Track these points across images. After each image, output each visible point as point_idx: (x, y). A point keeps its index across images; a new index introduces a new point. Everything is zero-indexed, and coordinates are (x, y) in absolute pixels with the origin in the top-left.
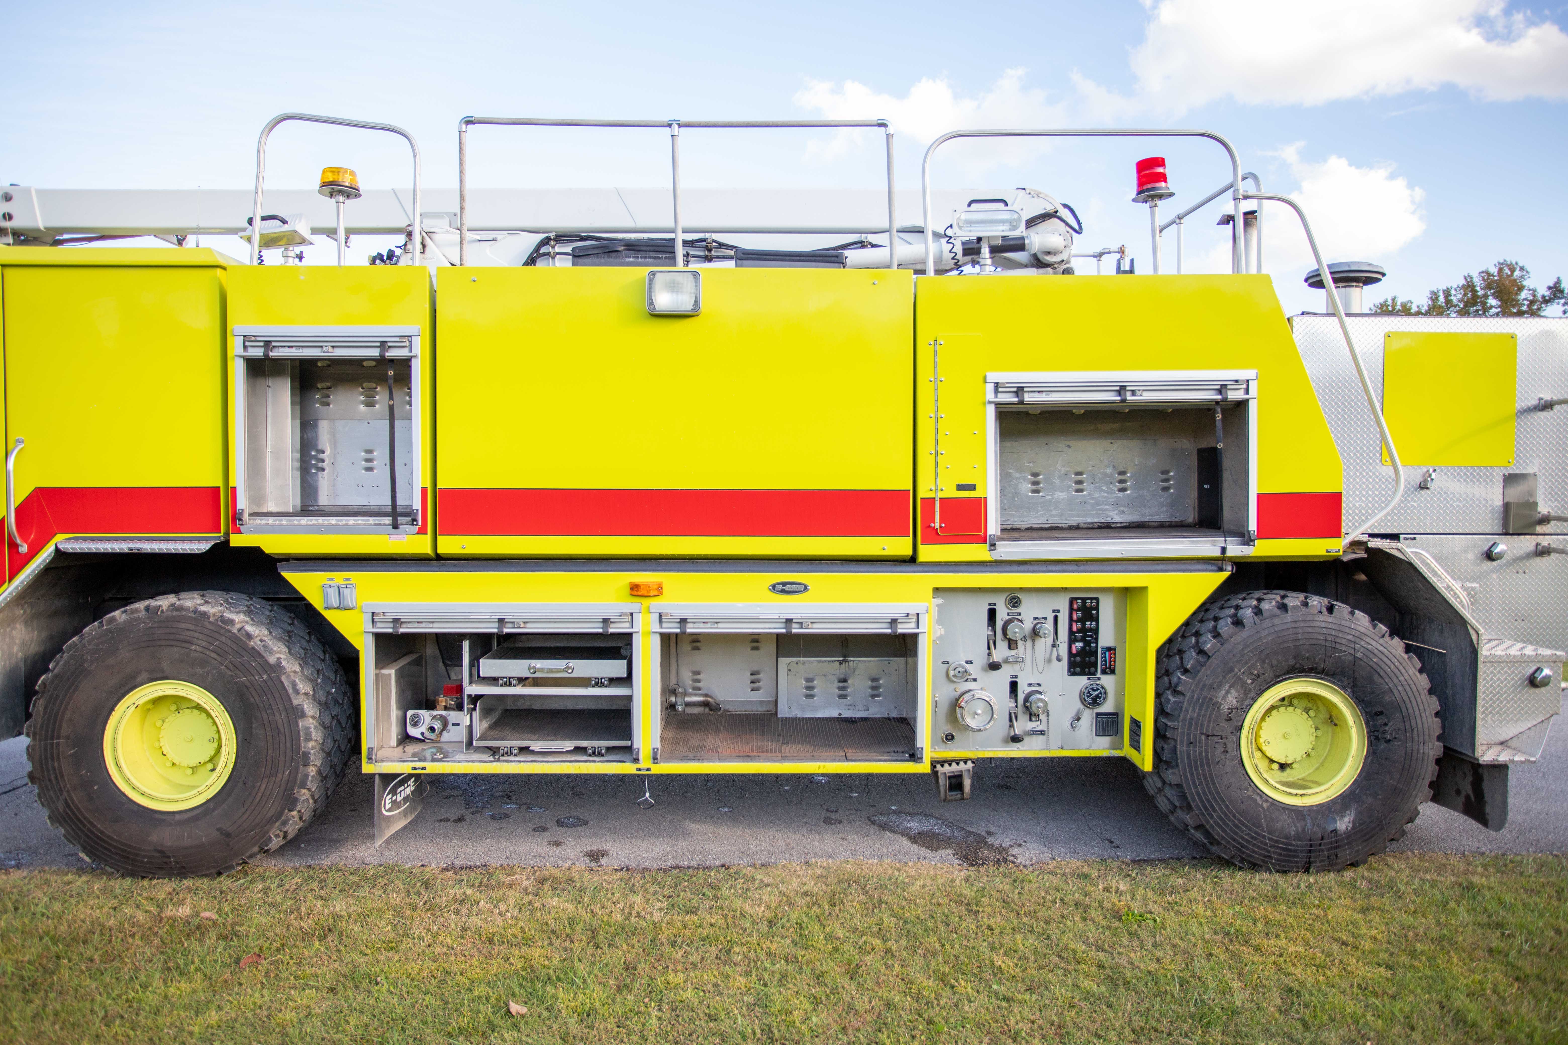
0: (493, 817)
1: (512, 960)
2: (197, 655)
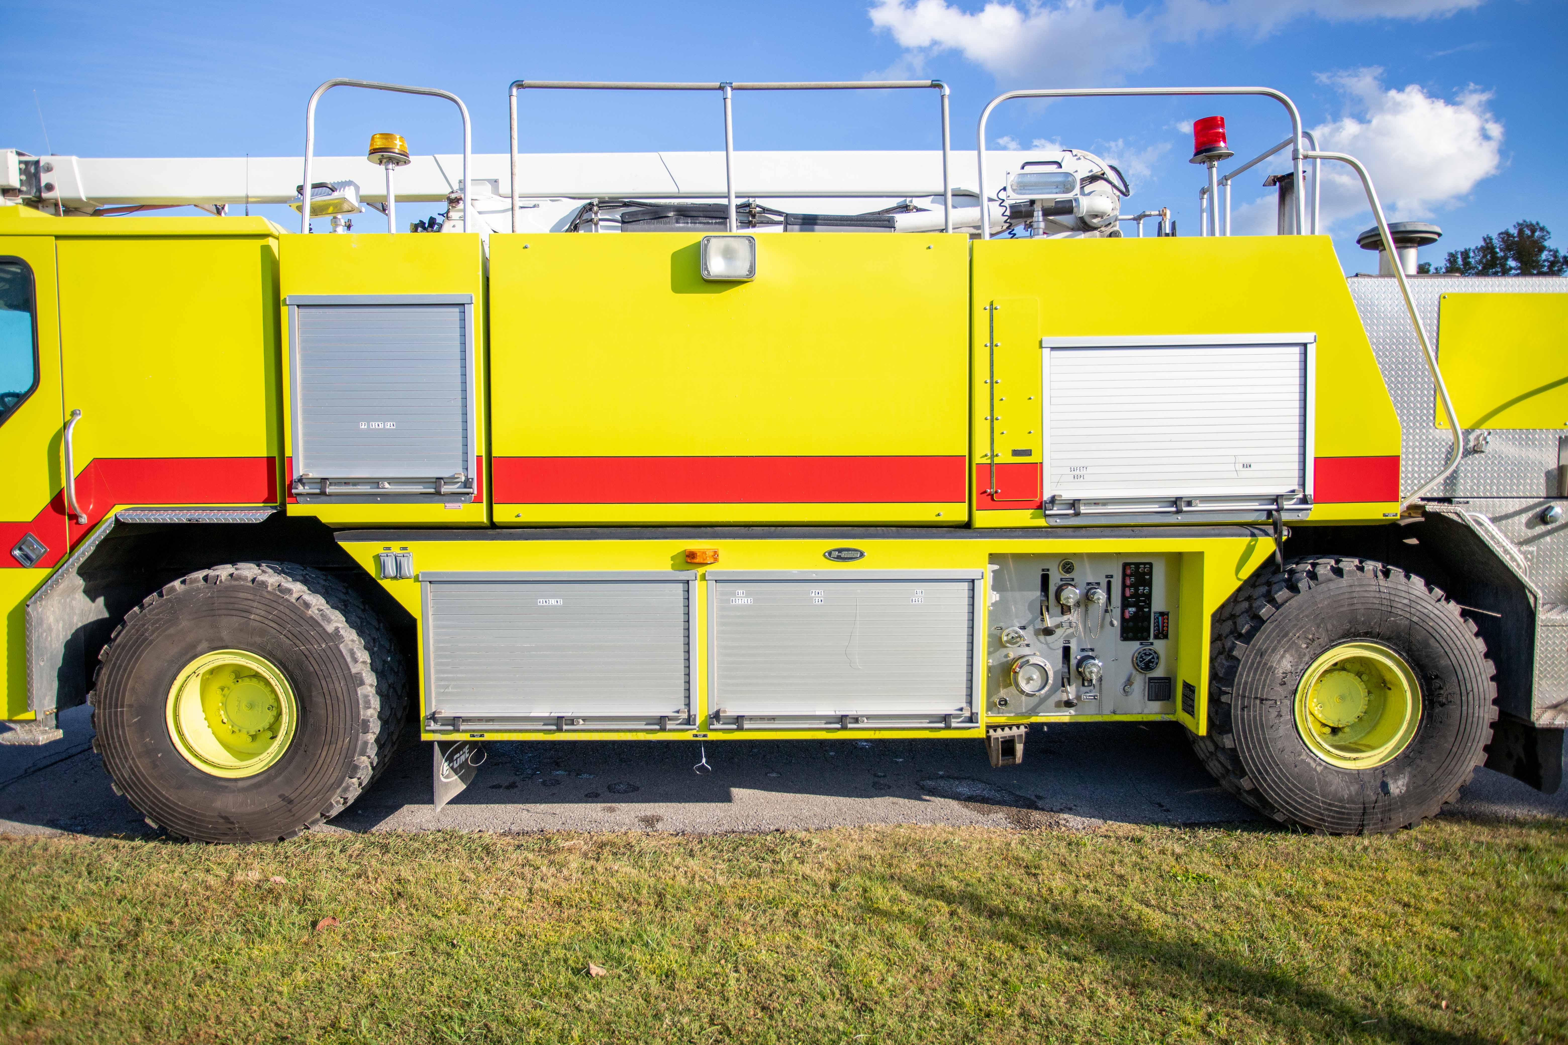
0: (544, 783)
1: (584, 923)
2: (256, 624)
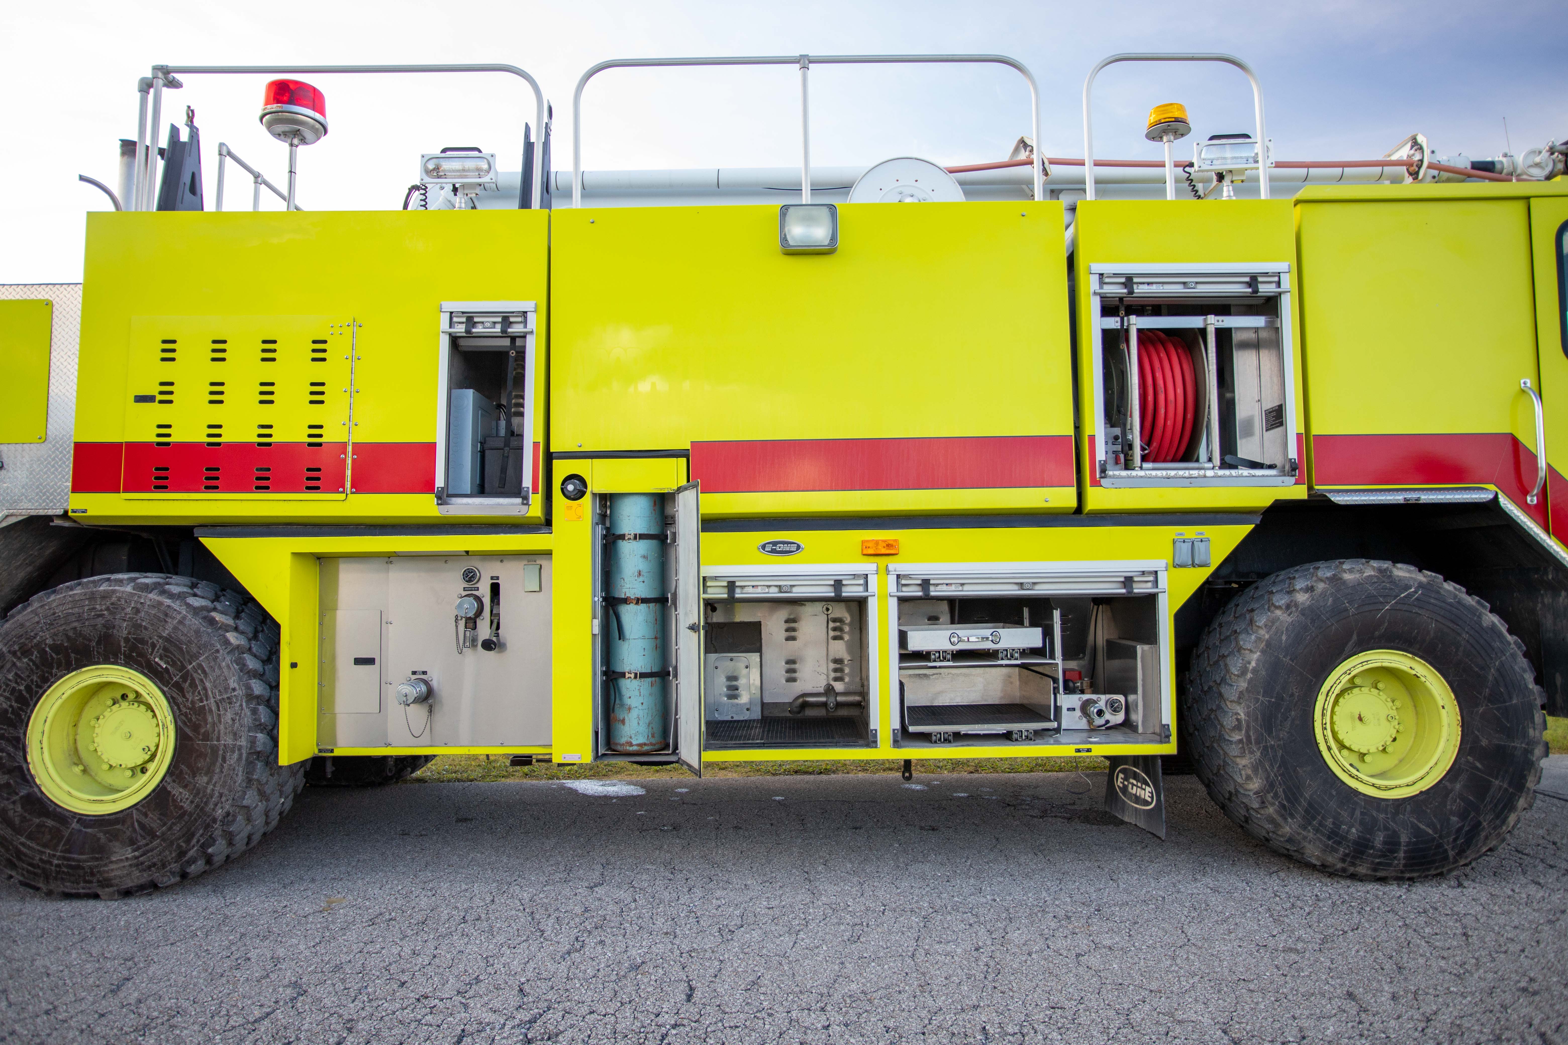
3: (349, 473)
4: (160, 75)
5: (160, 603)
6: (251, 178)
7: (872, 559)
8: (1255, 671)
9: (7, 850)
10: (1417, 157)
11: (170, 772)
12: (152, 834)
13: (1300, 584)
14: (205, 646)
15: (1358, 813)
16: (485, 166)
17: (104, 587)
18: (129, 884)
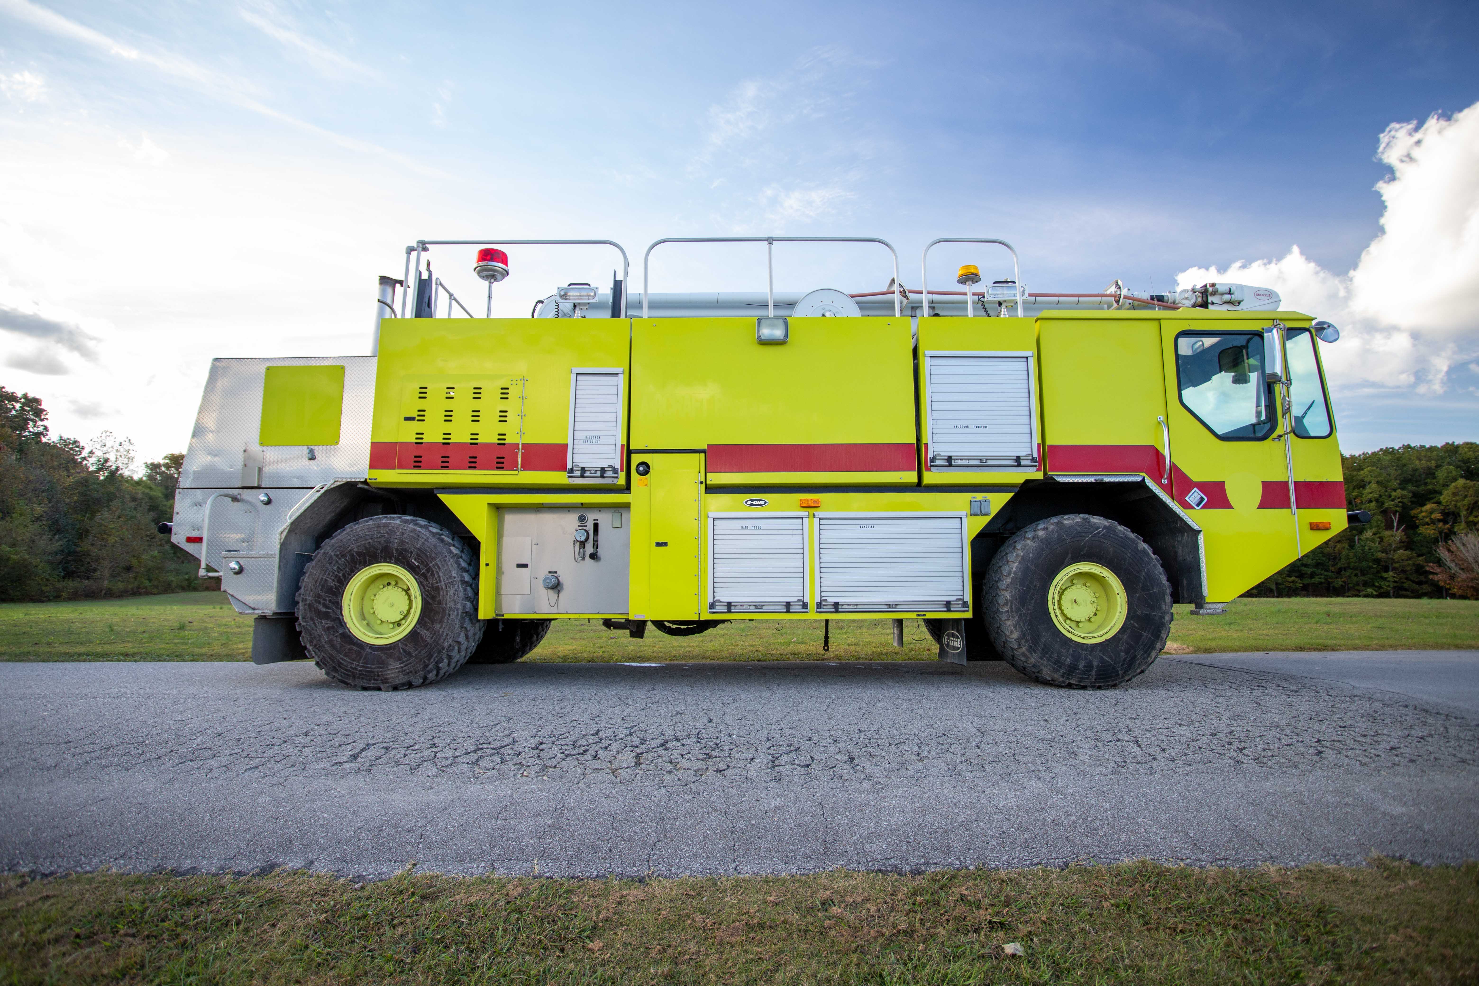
3: (520, 460)
4: (421, 245)
5: (415, 530)
6: (448, 296)
7: (805, 509)
8: (1015, 573)
9: (333, 662)
10: (1119, 293)
11: (418, 622)
12: (410, 655)
13: (1041, 526)
14: (439, 553)
15: (1071, 650)
16: (592, 294)
17: (384, 521)
18: (397, 682)
